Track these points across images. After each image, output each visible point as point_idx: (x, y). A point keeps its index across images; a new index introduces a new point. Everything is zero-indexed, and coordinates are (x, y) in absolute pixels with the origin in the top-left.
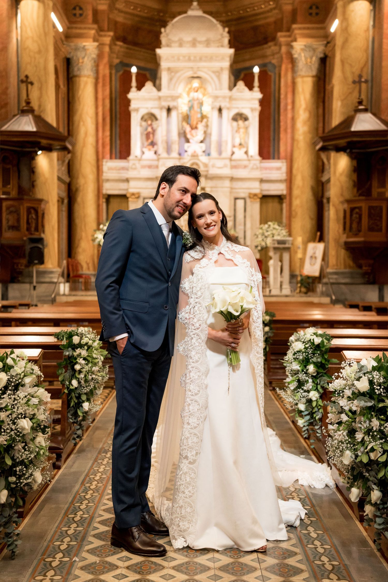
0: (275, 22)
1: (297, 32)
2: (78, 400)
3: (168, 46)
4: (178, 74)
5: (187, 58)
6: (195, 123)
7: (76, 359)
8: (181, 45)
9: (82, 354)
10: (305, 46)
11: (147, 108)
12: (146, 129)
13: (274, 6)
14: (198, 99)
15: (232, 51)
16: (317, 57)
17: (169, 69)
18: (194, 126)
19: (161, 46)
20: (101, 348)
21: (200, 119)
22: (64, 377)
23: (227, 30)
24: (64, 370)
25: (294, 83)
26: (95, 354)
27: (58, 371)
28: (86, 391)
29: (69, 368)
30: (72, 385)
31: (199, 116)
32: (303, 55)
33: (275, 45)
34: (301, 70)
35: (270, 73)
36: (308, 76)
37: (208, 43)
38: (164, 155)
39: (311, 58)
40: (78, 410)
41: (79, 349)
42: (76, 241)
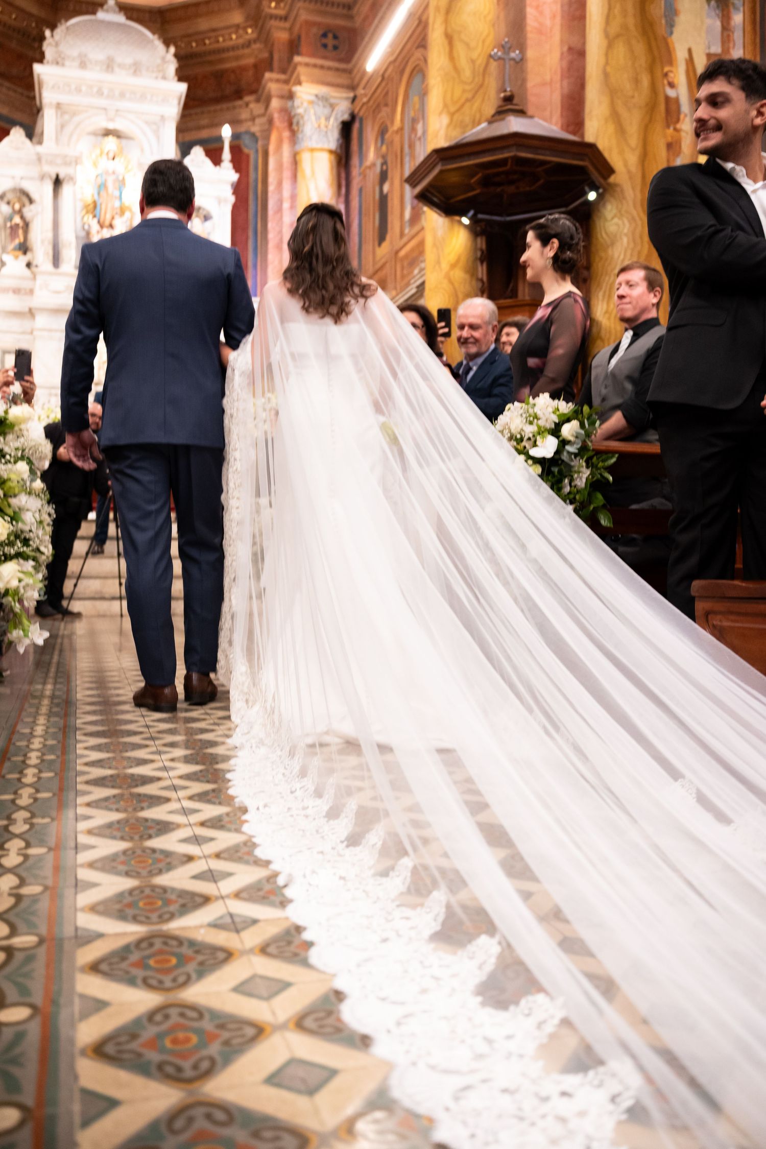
0: (255, 66)
1: (301, 70)
3: (57, 63)
4: (76, 119)
5: (95, 90)
6: (108, 217)
8: (83, 64)
10: (317, 96)
11: (13, 178)
12: (11, 219)
13: (255, 36)
14: (114, 173)
15: (183, 87)
16: (336, 119)
17: (58, 106)
18: (107, 223)
19: (45, 61)
21: (118, 211)
23: (172, 50)
25: (295, 162)
31: (117, 204)
32: (312, 111)
33: (258, 101)
34: (311, 138)
35: (246, 150)
36: (322, 150)
37: (136, 69)
38: (47, 266)
39: (328, 119)
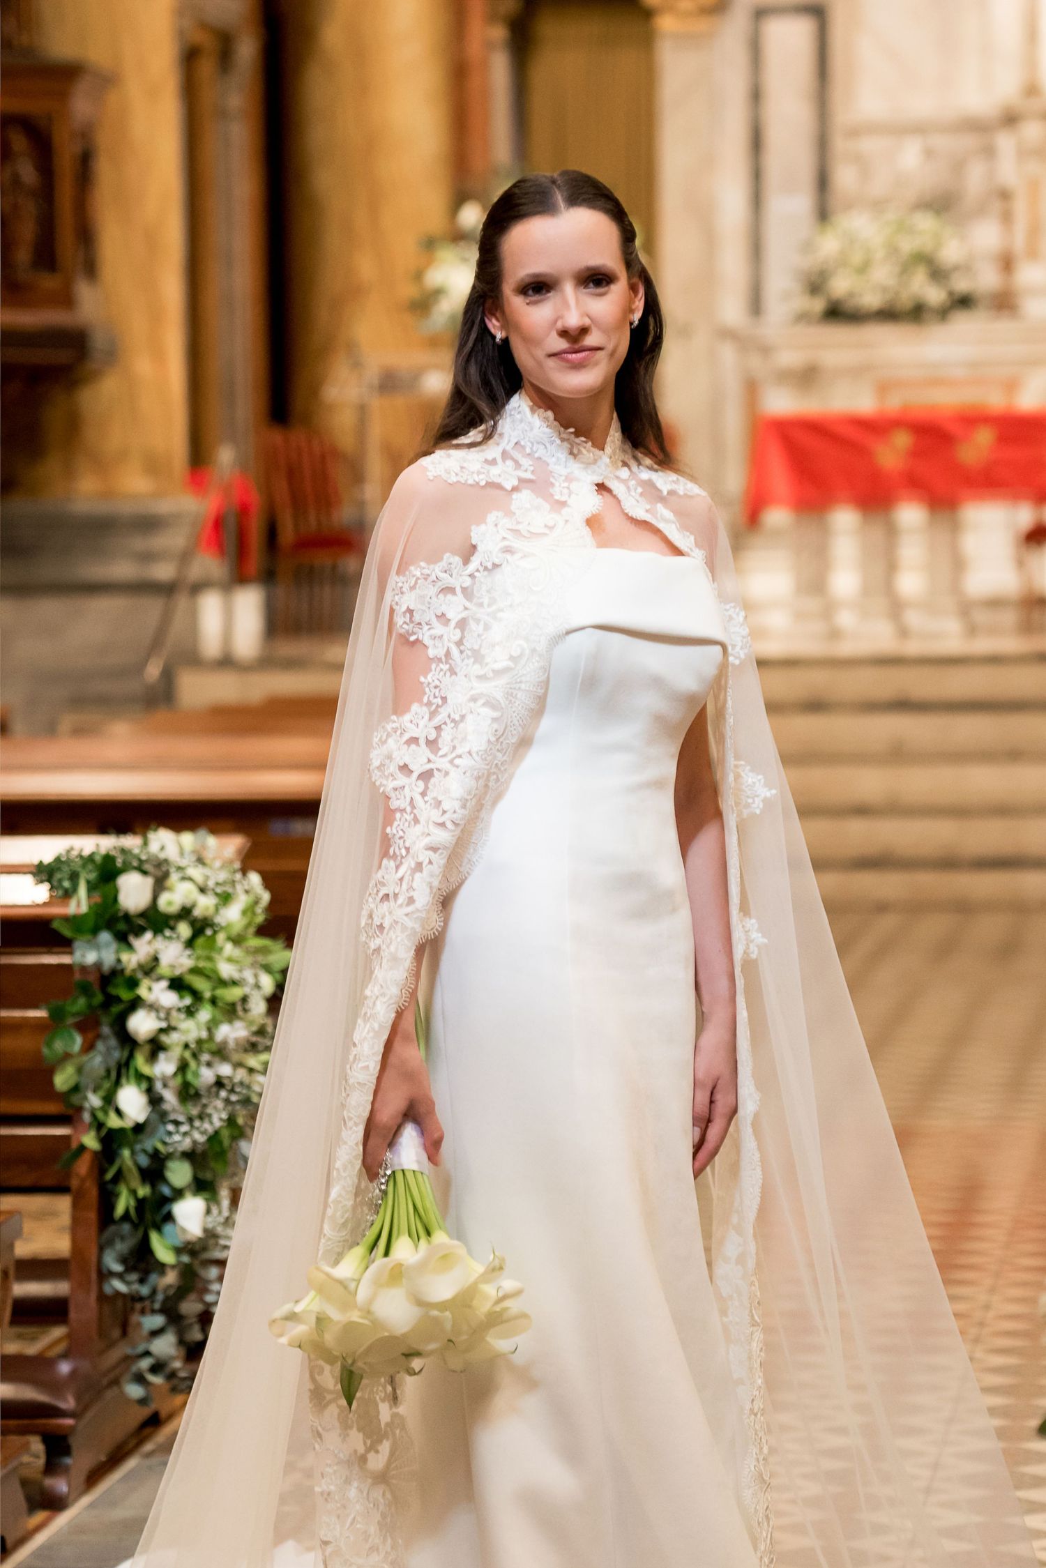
2: (153, 1186)
7: (133, 983)
9: (165, 960)
20: (262, 931)
22: (80, 1070)
24: (78, 1040)
26: (230, 960)
27: (49, 1045)
28: (186, 1144)
29: (106, 1030)
30: (119, 1113)
40: (155, 1238)
41: (148, 935)
42: (322, 314)
